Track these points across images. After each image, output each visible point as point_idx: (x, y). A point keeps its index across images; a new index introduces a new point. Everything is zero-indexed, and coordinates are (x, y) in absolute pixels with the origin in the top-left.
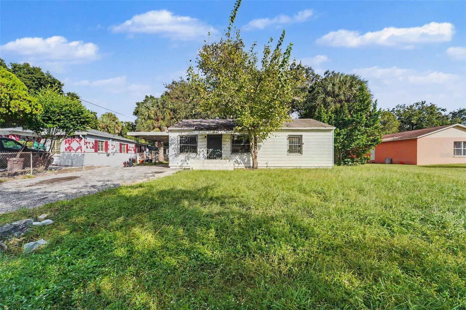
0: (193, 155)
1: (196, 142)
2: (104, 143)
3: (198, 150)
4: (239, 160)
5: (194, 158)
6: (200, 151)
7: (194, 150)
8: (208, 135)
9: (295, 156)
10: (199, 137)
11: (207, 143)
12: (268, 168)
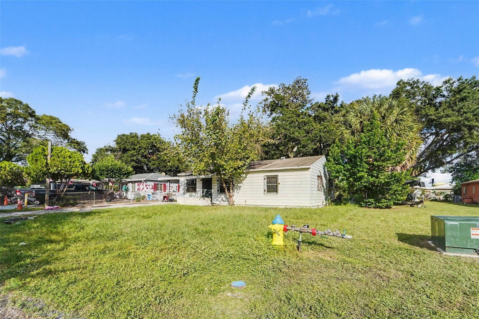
0: (194, 194)
1: (196, 184)
2: (163, 185)
3: (197, 190)
4: (224, 199)
5: (194, 196)
6: (198, 191)
7: (194, 190)
8: (203, 179)
9: (272, 196)
10: (197, 180)
11: (202, 185)
12: (247, 206)
